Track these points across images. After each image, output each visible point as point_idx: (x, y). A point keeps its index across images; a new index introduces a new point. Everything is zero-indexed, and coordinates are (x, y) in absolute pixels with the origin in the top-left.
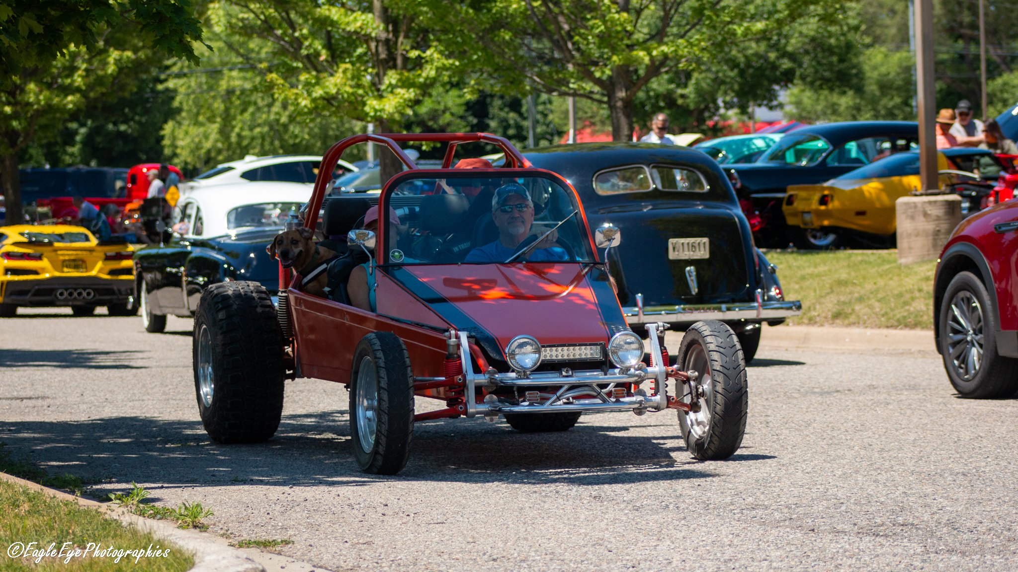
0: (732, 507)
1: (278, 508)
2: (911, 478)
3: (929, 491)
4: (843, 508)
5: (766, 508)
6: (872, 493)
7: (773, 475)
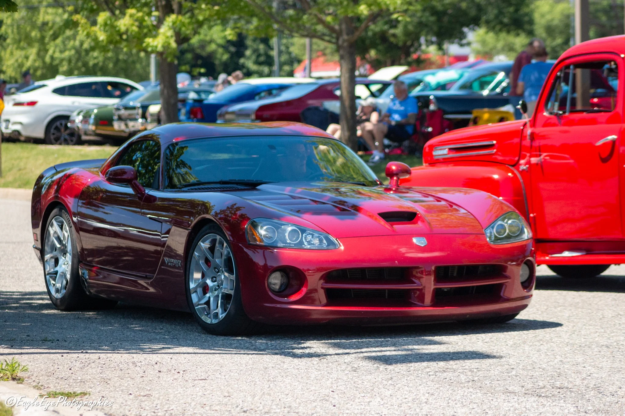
0: (428, 370)
1: (78, 364)
2: (566, 349)
3: (580, 360)
4: (514, 373)
5: (455, 371)
6: (536, 360)
7: (460, 344)
